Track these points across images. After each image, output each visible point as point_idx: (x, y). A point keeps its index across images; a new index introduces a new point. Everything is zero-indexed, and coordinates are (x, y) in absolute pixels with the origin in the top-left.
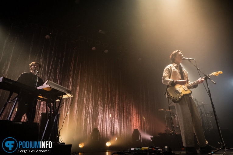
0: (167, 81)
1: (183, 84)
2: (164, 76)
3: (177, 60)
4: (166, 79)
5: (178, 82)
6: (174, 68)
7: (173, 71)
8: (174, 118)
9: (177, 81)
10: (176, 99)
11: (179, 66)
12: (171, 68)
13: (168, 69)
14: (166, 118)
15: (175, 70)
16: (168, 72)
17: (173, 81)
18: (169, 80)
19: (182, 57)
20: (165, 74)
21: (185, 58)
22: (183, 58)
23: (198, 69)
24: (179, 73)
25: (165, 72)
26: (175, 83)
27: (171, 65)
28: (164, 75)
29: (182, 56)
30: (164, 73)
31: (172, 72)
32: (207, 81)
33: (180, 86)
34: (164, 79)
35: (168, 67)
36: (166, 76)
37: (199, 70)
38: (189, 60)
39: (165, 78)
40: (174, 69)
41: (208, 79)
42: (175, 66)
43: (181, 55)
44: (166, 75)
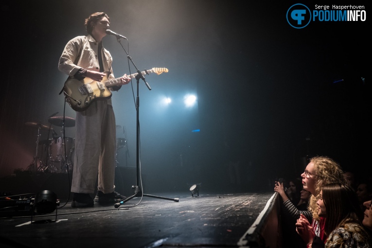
0: (69, 67)
1: (98, 78)
2: (64, 56)
3: (97, 30)
4: (66, 62)
5: (89, 73)
6: (87, 45)
7: (85, 51)
8: (56, 142)
9: (88, 71)
10: (79, 105)
11: (97, 43)
12: (82, 43)
13: (76, 43)
14: (37, 142)
15: (89, 50)
16: (74, 49)
17: (80, 70)
18: (73, 65)
19: (108, 28)
20: (67, 51)
21: (111, 32)
22: (108, 30)
23: (129, 57)
24: (96, 56)
25: (67, 48)
26: (83, 74)
27: (82, 37)
28: (65, 54)
29: (108, 25)
30: (65, 50)
31: (83, 51)
32: (138, 82)
33: (91, 80)
34: (63, 61)
35: (76, 39)
36: (67, 57)
37: (131, 59)
38: (118, 37)
39: (66, 60)
40: (87, 48)
41: (141, 80)
42: (90, 42)
43: (105, 22)
44: (68, 55)
